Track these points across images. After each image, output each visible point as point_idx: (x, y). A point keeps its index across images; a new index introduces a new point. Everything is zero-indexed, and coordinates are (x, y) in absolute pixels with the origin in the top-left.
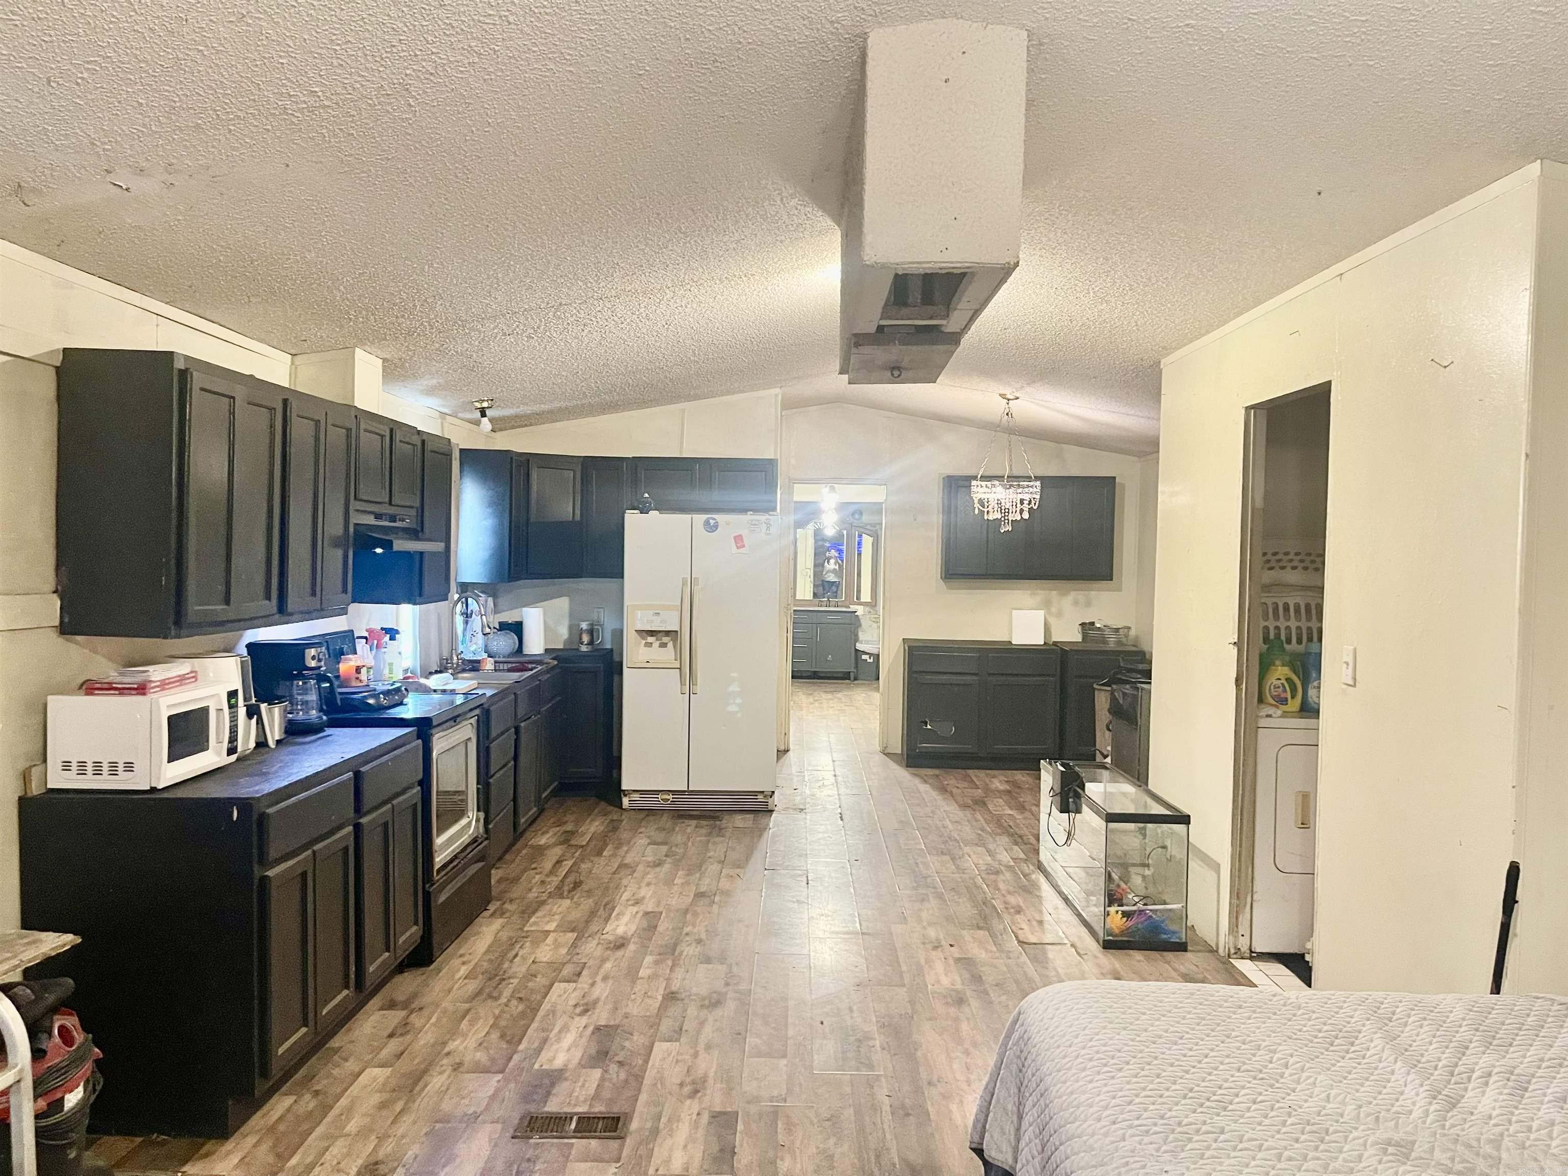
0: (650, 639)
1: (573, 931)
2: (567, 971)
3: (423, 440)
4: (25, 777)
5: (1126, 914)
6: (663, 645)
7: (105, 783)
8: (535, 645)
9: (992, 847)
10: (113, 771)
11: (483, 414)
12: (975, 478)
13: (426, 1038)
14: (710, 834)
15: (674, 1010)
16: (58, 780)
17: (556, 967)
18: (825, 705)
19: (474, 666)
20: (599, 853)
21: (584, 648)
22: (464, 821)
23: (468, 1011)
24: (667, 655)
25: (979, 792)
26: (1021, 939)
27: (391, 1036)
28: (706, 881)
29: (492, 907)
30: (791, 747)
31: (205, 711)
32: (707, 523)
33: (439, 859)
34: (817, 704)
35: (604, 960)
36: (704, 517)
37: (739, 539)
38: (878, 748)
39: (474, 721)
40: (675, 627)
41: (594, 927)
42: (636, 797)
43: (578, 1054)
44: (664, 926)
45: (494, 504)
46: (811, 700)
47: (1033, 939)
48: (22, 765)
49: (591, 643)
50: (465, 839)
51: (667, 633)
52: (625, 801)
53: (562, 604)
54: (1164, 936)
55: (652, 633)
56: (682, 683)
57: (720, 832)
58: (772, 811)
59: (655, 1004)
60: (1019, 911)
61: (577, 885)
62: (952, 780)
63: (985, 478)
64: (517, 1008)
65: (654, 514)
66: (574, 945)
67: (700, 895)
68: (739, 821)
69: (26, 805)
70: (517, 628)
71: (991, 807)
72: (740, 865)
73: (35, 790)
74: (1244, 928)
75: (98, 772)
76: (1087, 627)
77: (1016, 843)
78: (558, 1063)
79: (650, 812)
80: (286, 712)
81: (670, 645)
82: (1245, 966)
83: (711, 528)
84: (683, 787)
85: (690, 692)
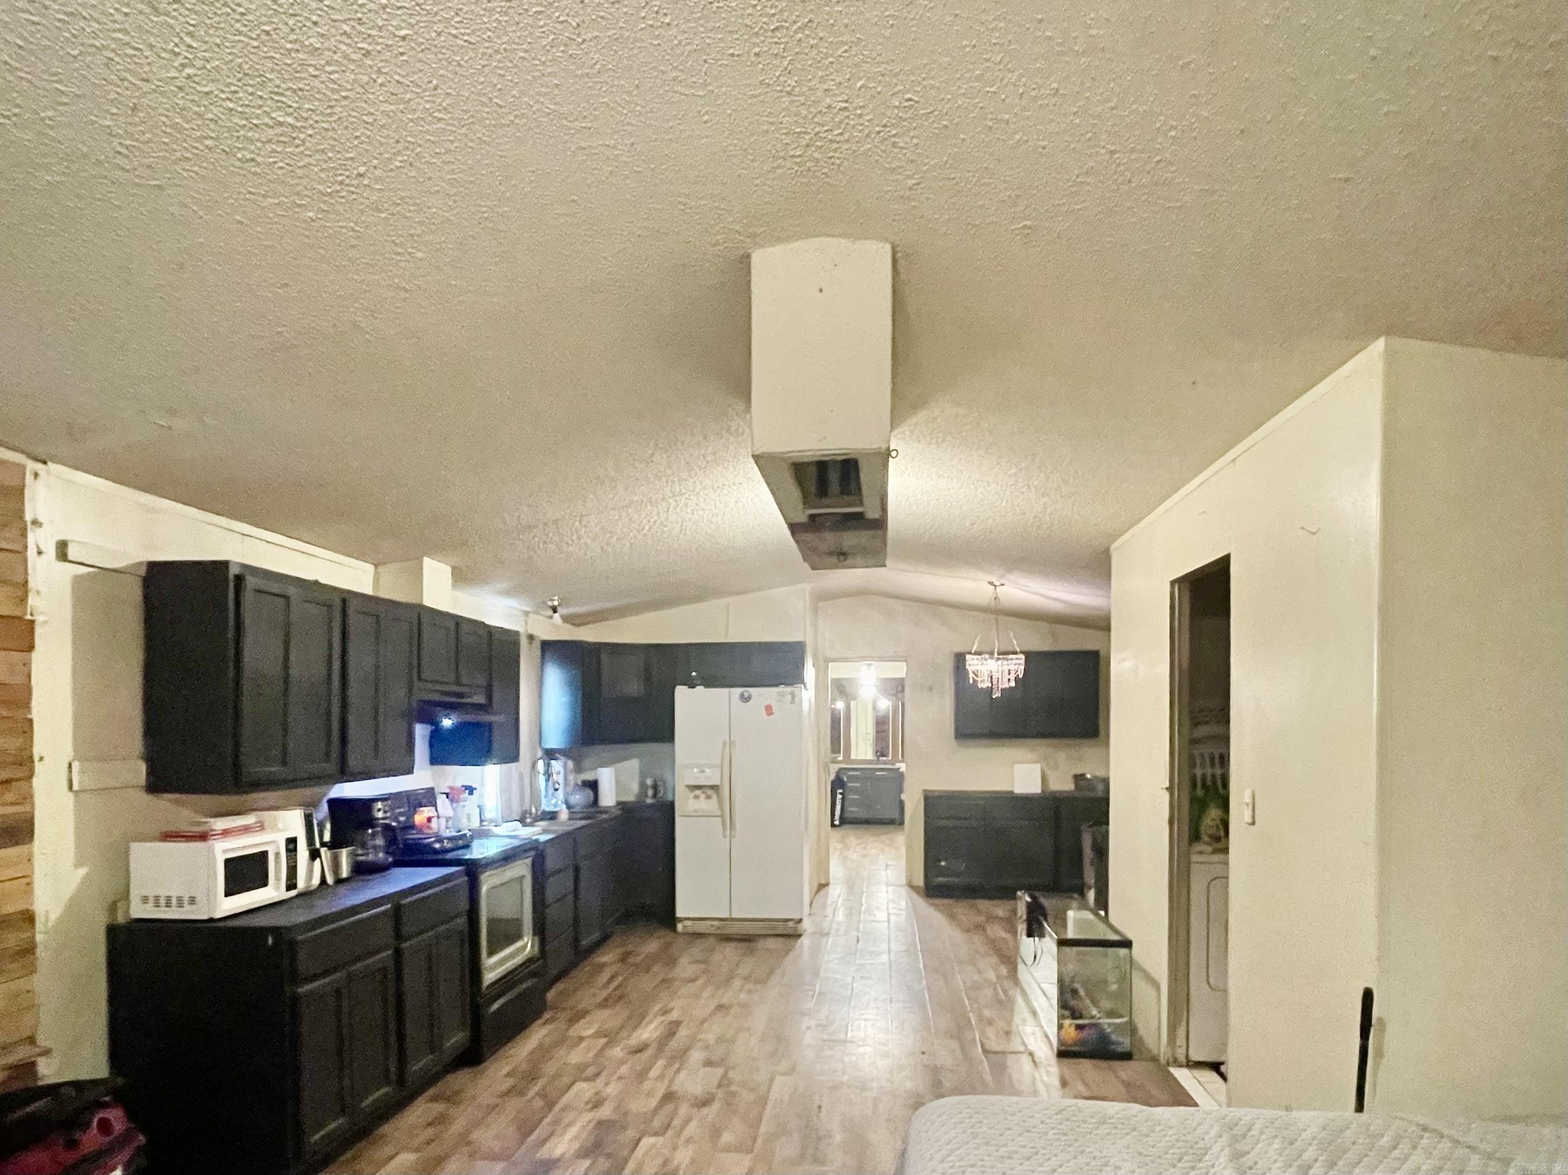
0: (698, 792)
1: (606, 1036)
2: (591, 1071)
3: (489, 632)
4: (113, 908)
5: (1079, 1027)
6: (708, 797)
7: (173, 914)
8: (608, 798)
9: (982, 966)
10: (180, 904)
11: (555, 611)
12: (970, 653)
13: (457, 1127)
14: (744, 955)
15: (669, 1107)
16: (139, 911)
17: (582, 1068)
18: (870, 846)
19: (552, 816)
20: (648, 970)
21: (649, 801)
22: (519, 944)
23: (497, 1105)
24: (712, 805)
25: (981, 919)
26: (987, 1047)
27: (430, 1124)
28: (728, 995)
29: (547, 1015)
30: (832, 881)
31: (264, 855)
32: (742, 696)
33: (489, 977)
34: (862, 846)
35: (623, 1062)
36: (739, 690)
37: (769, 710)
38: (903, 880)
39: (529, 861)
40: (716, 781)
41: (624, 1034)
42: (688, 923)
43: (576, 1145)
44: (683, 1032)
45: (571, 683)
46: (859, 842)
47: (997, 1048)
48: (110, 899)
49: (655, 796)
50: (518, 960)
51: (711, 787)
52: (680, 927)
53: (633, 765)
54: (1113, 1047)
55: (699, 788)
56: (724, 829)
57: (752, 952)
58: (800, 936)
59: (653, 1103)
60: (990, 1022)
61: (621, 997)
62: (962, 909)
63: (976, 653)
64: (539, 1103)
65: (698, 688)
66: (603, 1049)
67: (720, 1007)
68: (771, 944)
69: (113, 932)
70: (593, 786)
71: (989, 931)
72: (763, 981)
73: (121, 919)
74: (1181, 1041)
75: (168, 905)
77: (1003, 963)
78: (558, 1152)
79: (700, 935)
80: (353, 854)
81: (715, 796)
82: (1182, 1075)
83: (746, 699)
84: (727, 915)
85: (731, 837)
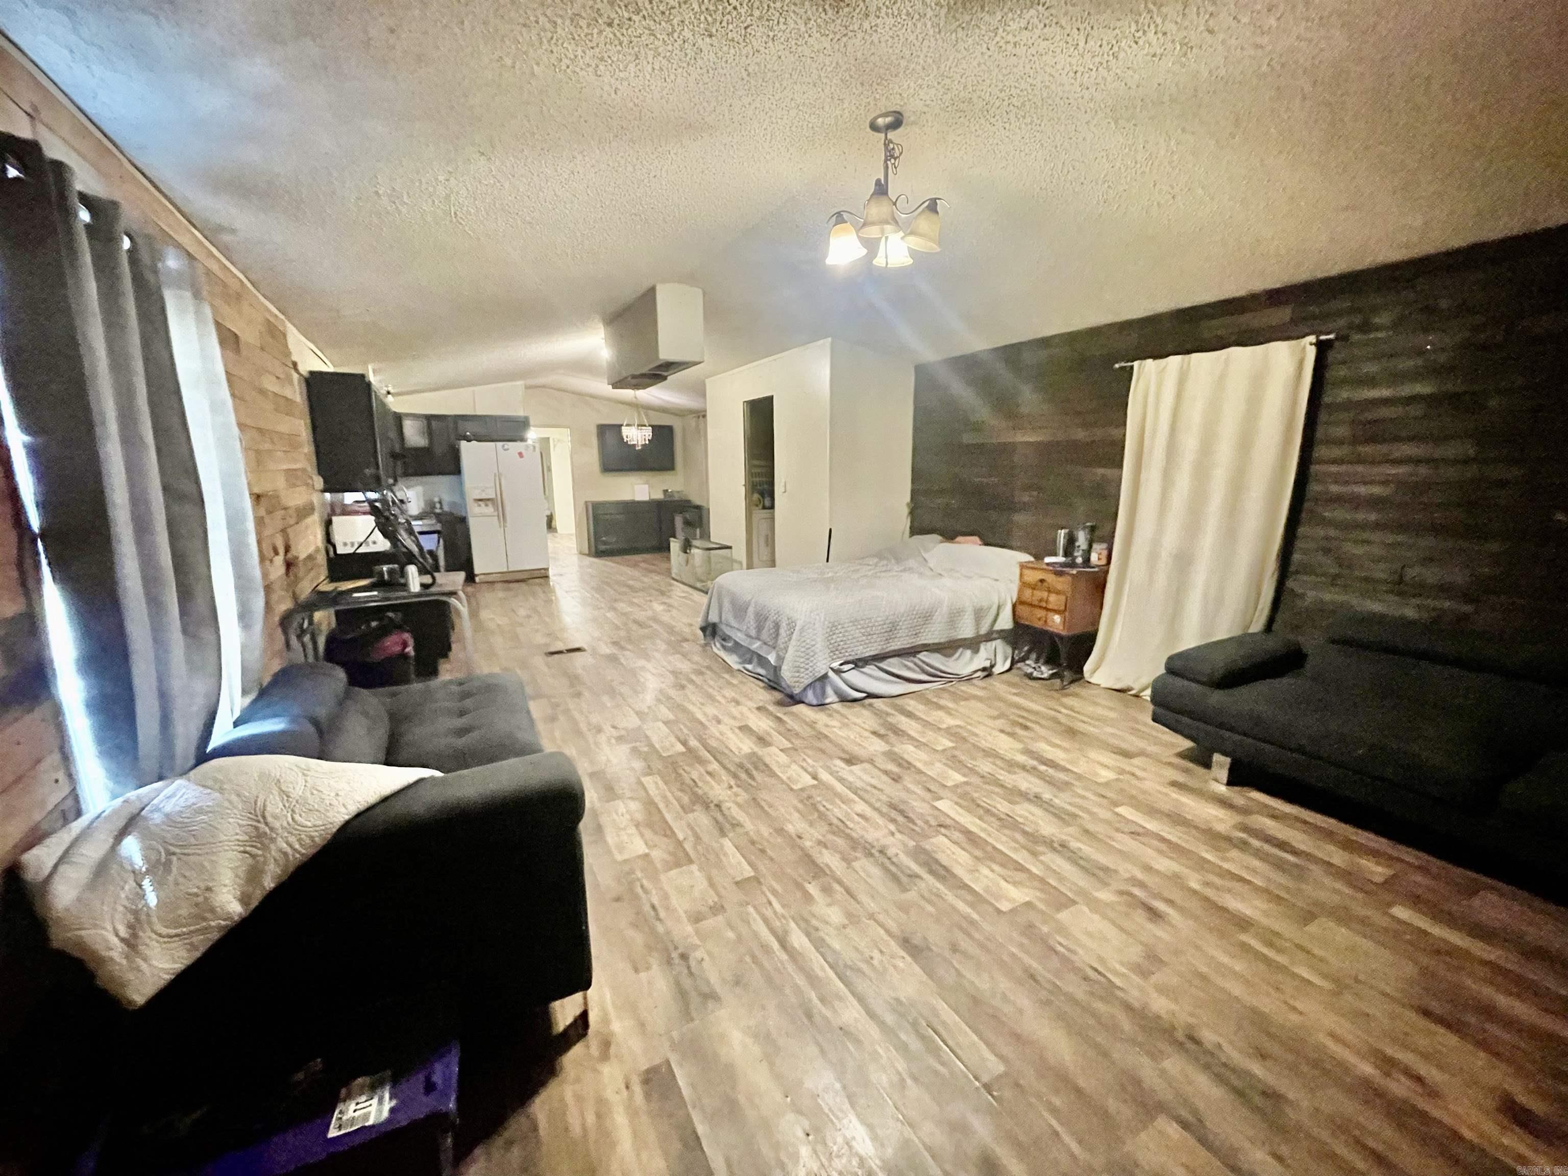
0: (480, 503)
6: (488, 505)
12: (624, 425)
21: (438, 511)
24: (490, 510)
32: (503, 447)
36: (501, 444)
37: (521, 455)
38: (577, 553)
40: (493, 496)
42: (482, 577)
51: (488, 500)
52: (477, 579)
55: (481, 500)
56: (500, 522)
58: (548, 577)
63: (627, 425)
65: (474, 442)
68: (534, 582)
76: (665, 491)
79: (490, 582)
81: (491, 505)
83: (505, 449)
84: (505, 570)
85: (505, 526)
